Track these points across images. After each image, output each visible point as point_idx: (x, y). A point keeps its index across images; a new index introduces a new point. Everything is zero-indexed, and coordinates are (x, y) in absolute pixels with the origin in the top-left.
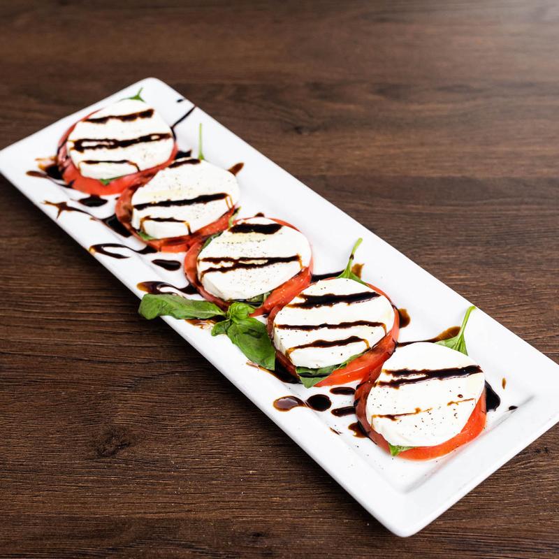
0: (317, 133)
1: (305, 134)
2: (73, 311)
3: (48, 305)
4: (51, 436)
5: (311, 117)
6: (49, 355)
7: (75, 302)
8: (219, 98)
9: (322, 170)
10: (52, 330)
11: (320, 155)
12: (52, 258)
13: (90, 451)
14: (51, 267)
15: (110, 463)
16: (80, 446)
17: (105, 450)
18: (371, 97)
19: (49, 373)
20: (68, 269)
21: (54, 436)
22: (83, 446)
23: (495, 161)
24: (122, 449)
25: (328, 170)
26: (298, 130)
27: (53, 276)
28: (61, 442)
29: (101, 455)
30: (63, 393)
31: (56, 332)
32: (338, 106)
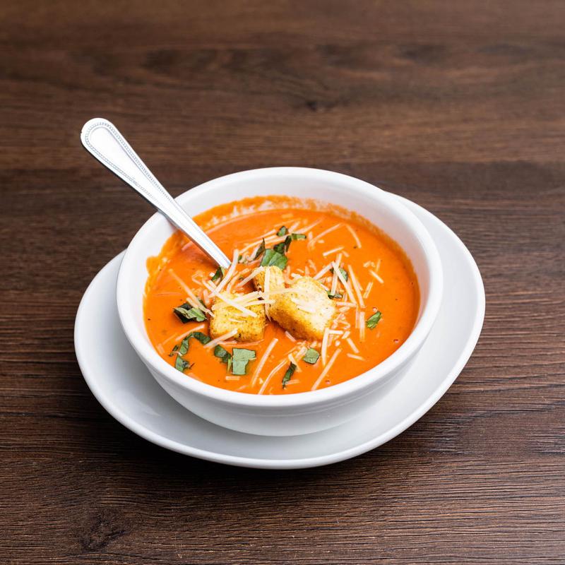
0: (335, 110)
1: (321, 110)
2: (43, 351)
3: (10, 343)
4: (21, 523)
5: (326, 88)
6: (14, 411)
7: (45, 339)
8: (213, 67)
9: (344, 157)
10: (17, 376)
11: (341, 137)
12: (13, 280)
13: (72, 543)
14: (11, 292)
15: (99, 559)
16: (58, 537)
17: (91, 541)
18: (397, 62)
19: (16, 435)
20: (35, 295)
21: (25, 523)
22: (62, 536)
23: (558, 140)
24: (113, 539)
25: (352, 156)
26: (311, 105)
27: (15, 304)
28: (34, 532)
29: (86, 549)
30: (34, 463)
31: (23, 379)
32: (358, 74)
